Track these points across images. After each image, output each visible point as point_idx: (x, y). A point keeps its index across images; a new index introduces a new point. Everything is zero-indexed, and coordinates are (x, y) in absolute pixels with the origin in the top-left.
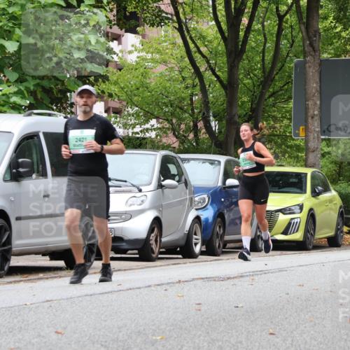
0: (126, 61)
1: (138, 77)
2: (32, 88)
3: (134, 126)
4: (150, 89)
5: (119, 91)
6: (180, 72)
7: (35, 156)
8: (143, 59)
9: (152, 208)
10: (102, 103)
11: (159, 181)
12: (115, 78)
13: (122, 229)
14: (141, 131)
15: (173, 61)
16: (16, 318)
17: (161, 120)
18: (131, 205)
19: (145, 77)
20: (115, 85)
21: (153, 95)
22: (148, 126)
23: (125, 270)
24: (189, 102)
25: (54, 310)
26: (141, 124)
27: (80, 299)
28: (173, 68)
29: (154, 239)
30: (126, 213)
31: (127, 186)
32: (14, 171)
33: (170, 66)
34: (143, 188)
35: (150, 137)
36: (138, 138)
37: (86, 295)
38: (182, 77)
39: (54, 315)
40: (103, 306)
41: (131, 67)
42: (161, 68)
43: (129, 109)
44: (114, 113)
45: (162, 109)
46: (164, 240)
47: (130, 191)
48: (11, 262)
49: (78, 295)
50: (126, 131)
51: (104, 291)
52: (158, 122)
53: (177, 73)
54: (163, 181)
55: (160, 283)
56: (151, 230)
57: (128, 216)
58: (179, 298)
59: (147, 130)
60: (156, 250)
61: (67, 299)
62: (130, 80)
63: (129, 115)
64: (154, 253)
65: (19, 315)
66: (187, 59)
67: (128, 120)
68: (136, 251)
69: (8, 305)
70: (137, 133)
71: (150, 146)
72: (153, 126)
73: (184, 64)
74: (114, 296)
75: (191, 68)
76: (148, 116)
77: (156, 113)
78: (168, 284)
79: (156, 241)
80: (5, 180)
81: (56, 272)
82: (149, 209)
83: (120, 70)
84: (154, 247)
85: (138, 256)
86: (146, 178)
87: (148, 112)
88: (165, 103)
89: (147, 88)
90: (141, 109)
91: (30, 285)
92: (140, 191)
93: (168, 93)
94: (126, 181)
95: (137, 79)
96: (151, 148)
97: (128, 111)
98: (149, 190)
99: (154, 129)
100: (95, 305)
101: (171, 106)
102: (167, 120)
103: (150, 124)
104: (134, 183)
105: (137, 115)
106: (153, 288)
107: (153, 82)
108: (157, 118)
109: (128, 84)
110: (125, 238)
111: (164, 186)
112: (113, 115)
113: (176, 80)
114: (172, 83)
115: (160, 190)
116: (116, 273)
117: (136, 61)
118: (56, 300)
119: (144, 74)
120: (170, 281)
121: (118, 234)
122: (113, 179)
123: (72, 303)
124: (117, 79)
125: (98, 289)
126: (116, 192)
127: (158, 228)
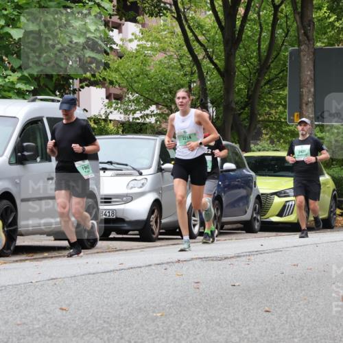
0: (126, 49)
1: (137, 65)
3: (134, 112)
4: (150, 76)
5: (119, 78)
6: (179, 60)
7: (39, 140)
8: (143, 47)
9: (152, 190)
10: (104, 90)
11: (159, 164)
12: (116, 66)
13: (123, 210)
14: (141, 117)
15: (171, 49)
16: (22, 295)
17: (160, 106)
18: (132, 188)
20: (116, 72)
21: (152, 82)
22: (148, 112)
23: (126, 250)
25: (59, 288)
26: (141, 110)
27: (84, 277)
28: (172, 56)
29: (154, 220)
30: (127, 195)
31: (128, 169)
32: (19, 154)
33: (169, 54)
34: (142, 171)
35: (150, 123)
36: (138, 123)
37: (90, 274)
38: (181, 64)
39: (59, 292)
40: (106, 284)
41: (131, 55)
42: (160, 56)
43: (130, 95)
44: (115, 99)
45: (161, 95)
46: (163, 221)
47: (130, 175)
48: (17, 242)
49: (82, 273)
50: (127, 116)
51: (106, 270)
52: (157, 108)
53: (175, 60)
54: (163, 165)
55: (160, 262)
56: (151, 212)
57: (129, 198)
58: (178, 277)
59: (147, 115)
60: (157, 231)
61: (71, 277)
62: (132, 68)
63: (130, 101)
64: (154, 234)
65: (25, 292)
66: (185, 47)
67: (128, 105)
68: (137, 232)
69: (14, 283)
70: (138, 119)
71: (150, 131)
72: (153, 112)
73: (182, 52)
74: (116, 274)
75: (189, 56)
76: (148, 102)
77: (155, 99)
78: (168, 263)
79: (156, 222)
80: (10, 163)
81: (60, 252)
82: (150, 191)
83: (121, 58)
84: (154, 227)
85: (138, 236)
86: (146, 162)
87: (148, 98)
88: (164, 90)
89: (147, 75)
90: (141, 95)
91: (35, 263)
92: (141, 174)
93: (167, 80)
94: (127, 165)
95: (137, 67)
96: (151, 133)
97: (128, 98)
98: (149, 173)
99: (154, 115)
101: (170, 93)
102: (166, 106)
103: (150, 109)
104: (135, 167)
105: (137, 101)
106: (153, 267)
107: (152, 69)
108: (157, 104)
109: (128, 71)
110: (127, 220)
111: (163, 170)
112: (114, 101)
113: (175, 68)
114: (171, 70)
115: (160, 173)
116: (117, 252)
117: (136, 50)
118: (60, 278)
119: (144, 62)
120: (169, 261)
121: (120, 216)
122: (115, 163)
123: (75, 281)
124: (118, 67)
125: (101, 268)
126: (118, 175)
127: (158, 210)
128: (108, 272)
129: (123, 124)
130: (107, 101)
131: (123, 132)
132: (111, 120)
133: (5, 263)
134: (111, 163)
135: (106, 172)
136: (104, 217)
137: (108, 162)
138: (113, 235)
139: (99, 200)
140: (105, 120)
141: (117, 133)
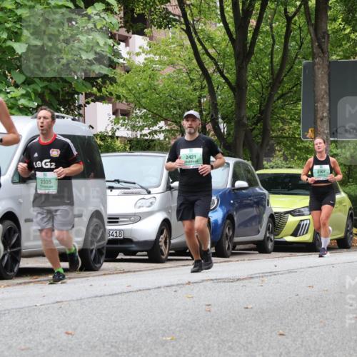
0: (133, 62)
1: (145, 79)
2: (39, 90)
3: (142, 128)
4: (158, 91)
5: (127, 93)
6: (188, 74)
8: (150, 61)
9: (161, 209)
10: (110, 105)
11: (168, 183)
12: (123, 80)
13: (131, 231)
14: (149, 133)
15: (180, 63)
16: (27, 319)
17: (169, 122)
18: (140, 207)
19: (153, 79)
20: (123, 87)
21: (161, 97)
22: (156, 128)
23: (134, 271)
24: (198, 104)
25: (64, 312)
26: (149, 126)
27: (90, 300)
28: (180, 70)
29: (163, 240)
30: (135, 215)
31: (136, 188)
33: (178, 68)
34: (150, 190)
35: (159, 139)
36: (146, 140)
37: (96, 297)
38: (190, 78)
39: (64, 316)
40: (113, 307)
41: (138, 69)
42: (169, 70)
43: (137, 111)
44: (122, 115)
45: (171, 111)
46: (172, 241)
47: (139, 193)
48: (21, 263)
49: (88, 296)
50: (134, 133)
51: (114, 292)
52: (166, 124)
53: (184, 74)
54: (172, 183)
55: (169, 284)
56: (160, 232)
57: (137, 218)
58: (188, 299)
59: (156, 132)
60: (166, 252)
61: (77, 300)
62: (139, 82)
63: (137, 117)
64: (163, 254)
65: (30, 316)
66: (195, 61)
67: (136, 122)
68: (146, 253)
69: (18, 307)
70: (146, 135)
71: (159, 148)
72: (161, 128)
73: (191, 66)
74: (124, 297)
75: (199, 70)
76: (157, 118)
77: (164, 115)
78: (178, 285)
79: (165, 243)
80: (13, 182)
82: (159, 211)
83: (128, 72)
84: (163, 248)
85: (147, 257)
86: (154, 181)
87: (156, 114)
88: (173, 105)
89: (155, 90)
90: (150, 111)
91: (39, 286)
92: (149, 193)
93: (176, 95)
94: (134, 183)
95: (145, 81)
96: (159, 150)
97: (136, 114)
98: (158, 192)
99: (163, 132)
100: (105, 306)
101: (180, 108)
102: (176, 122)
103: (158, 126)
104: (142, 185)
105: (145, 117)
106: (163, 289)
107: (160, 83)
108: (165, 120)
109: (136, 86)
110: (135, 240)
111: (173, 188)
112: (121, 117)
113: (184, 82)
114: (180, 85)
115: (169, 192)
116: (125, 274)
117: (144, 63)
118: (66, 301)
119: (152, 76)
120: (179, 283)
121: (127, 236)
122: (122, 182)
123: (82, 304)
124: (125, 81)
125: (108, 291)
126: (125, 194)
127: (167, 230)
128: (116, 294)
129: (130, 141)
130: (114, 117)
131: (130, 149)
132: (117, 137)
133: (8, 286)
134: (118, 181)
135: (114, 190)
136: (111, 237)
137: (115, 181)
138: (121, 256)
139: (106, 220)
140: (112, 137)
141: (125, 150)
